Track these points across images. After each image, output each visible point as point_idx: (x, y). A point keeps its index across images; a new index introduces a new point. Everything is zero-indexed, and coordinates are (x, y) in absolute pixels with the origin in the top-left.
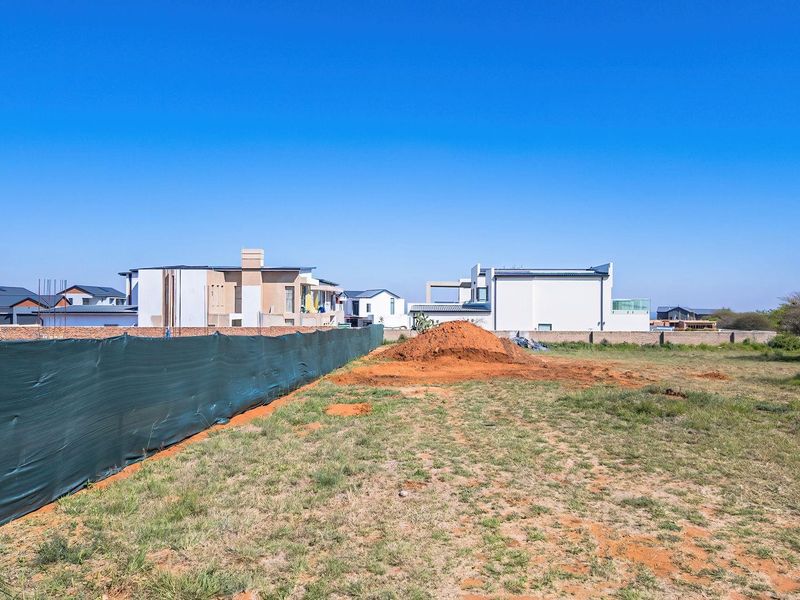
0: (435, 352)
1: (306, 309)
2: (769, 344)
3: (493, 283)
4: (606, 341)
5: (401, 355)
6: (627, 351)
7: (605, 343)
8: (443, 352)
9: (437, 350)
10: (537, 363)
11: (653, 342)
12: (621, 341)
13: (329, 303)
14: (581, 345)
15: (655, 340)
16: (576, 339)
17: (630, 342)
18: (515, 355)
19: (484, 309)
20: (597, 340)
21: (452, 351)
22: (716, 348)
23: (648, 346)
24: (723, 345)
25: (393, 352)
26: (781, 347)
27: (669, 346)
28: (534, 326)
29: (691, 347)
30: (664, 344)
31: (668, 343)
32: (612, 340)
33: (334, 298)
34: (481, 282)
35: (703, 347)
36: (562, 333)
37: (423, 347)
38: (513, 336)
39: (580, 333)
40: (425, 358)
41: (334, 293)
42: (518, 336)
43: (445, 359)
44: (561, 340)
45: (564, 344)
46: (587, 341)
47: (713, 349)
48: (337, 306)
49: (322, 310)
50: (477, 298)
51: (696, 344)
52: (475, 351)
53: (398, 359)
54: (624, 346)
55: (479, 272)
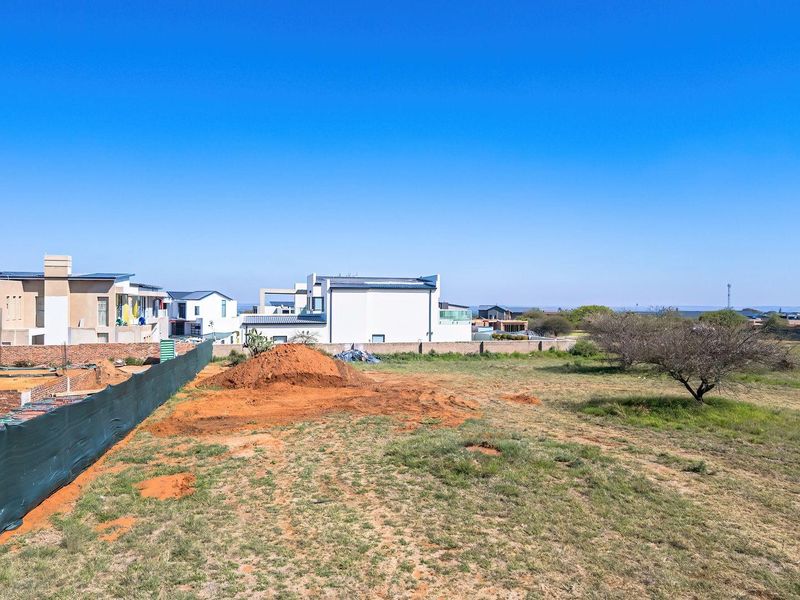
0: (268, 379)
1: (123, 320)
2: (570, 352)
3: (329, 295)
4: (433, 351)
5: (231, 382)
6: (452, 361)
7: (432, 354)
8: (276, 378)
9: (269, 376)
10: (370, 384)
11: (474, 352)
12: (446, 350)
13: (151, 309)
14: (412, 355)
15: (475, 349)
16: (407, 350)
17: (454, 352)
18: (349, 377)
19: (320, 320)
20: (425, 351)
21: (286, 377)
22: (527, 355)
23: (470, 355)
24: (532, 353)
25: (222, 378)
26: (580, 354)
27: (487, 355)
28: (367, 338)
29: (506, 355)
30: (484, 354)
31: (487, 352)
32: (439, 351)
33: (157, 304)
34: (317, 292)
35: (516, 355)
36: (394, 344)
37: (255, 372)
38: (348, 348)
39: (411, 344)
40: (257, 386)
41: (157, 298)
42: (352, 348)
43: (278, 385)
44: (392, 351)
45: (396, 356)
46: (417, 352)
47: (524, 357)
48: (161, 312)
49: (142, 321)
50: (313, 308)
51: (511, 352)
52: (309, 376)
53: (228, 387)
54: (449, 356)
55: (315, 282)
